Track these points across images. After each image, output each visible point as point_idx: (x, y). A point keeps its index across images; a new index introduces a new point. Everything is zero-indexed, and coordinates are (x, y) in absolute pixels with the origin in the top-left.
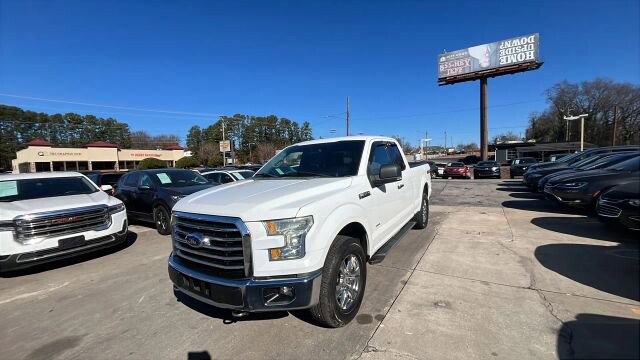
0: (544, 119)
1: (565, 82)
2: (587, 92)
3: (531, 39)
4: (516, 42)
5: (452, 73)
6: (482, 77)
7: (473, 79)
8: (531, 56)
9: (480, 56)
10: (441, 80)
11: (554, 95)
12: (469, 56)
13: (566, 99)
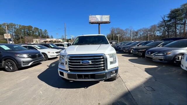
0: (109, 35)
1: (113, 27)
2: (116, 30)
3: (108, 16)
4: (106, 16)
5: (92, 21)
6: (99, 23)
7: (97, 23)
8: (108, 20)
9: (98, 18)
10: (90, 22)
11: (111, 30)
12: (96, 17)
13: (113, 31)
